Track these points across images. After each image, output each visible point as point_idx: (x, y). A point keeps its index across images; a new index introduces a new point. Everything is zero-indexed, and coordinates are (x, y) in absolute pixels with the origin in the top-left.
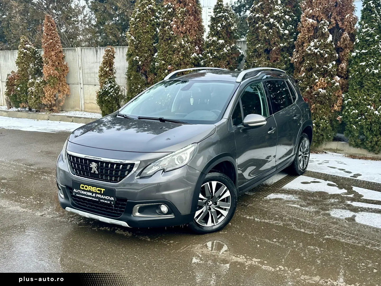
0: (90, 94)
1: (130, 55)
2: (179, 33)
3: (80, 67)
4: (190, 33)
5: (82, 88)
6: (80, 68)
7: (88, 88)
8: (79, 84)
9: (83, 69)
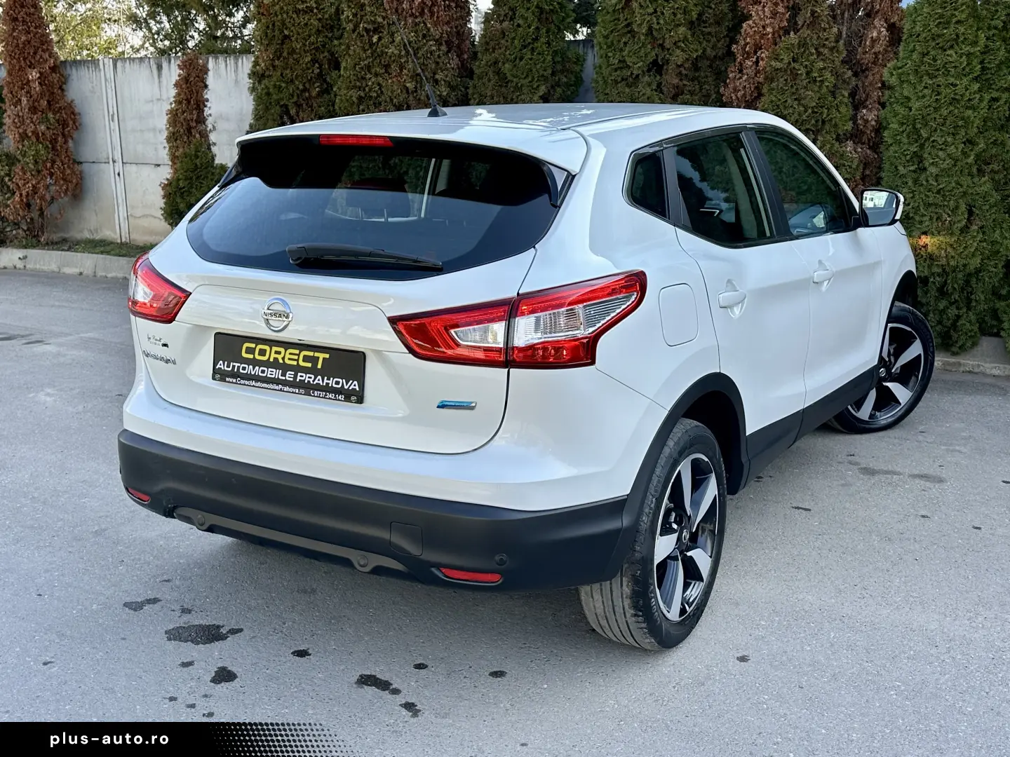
0: (144, 191)
1: (257, 76)
3: (111, 113)
4: (432, 14)
5: (119, 174)
6: (113, 116)
7: (137, 173)
8: (111, 162)
9: (120, 119)
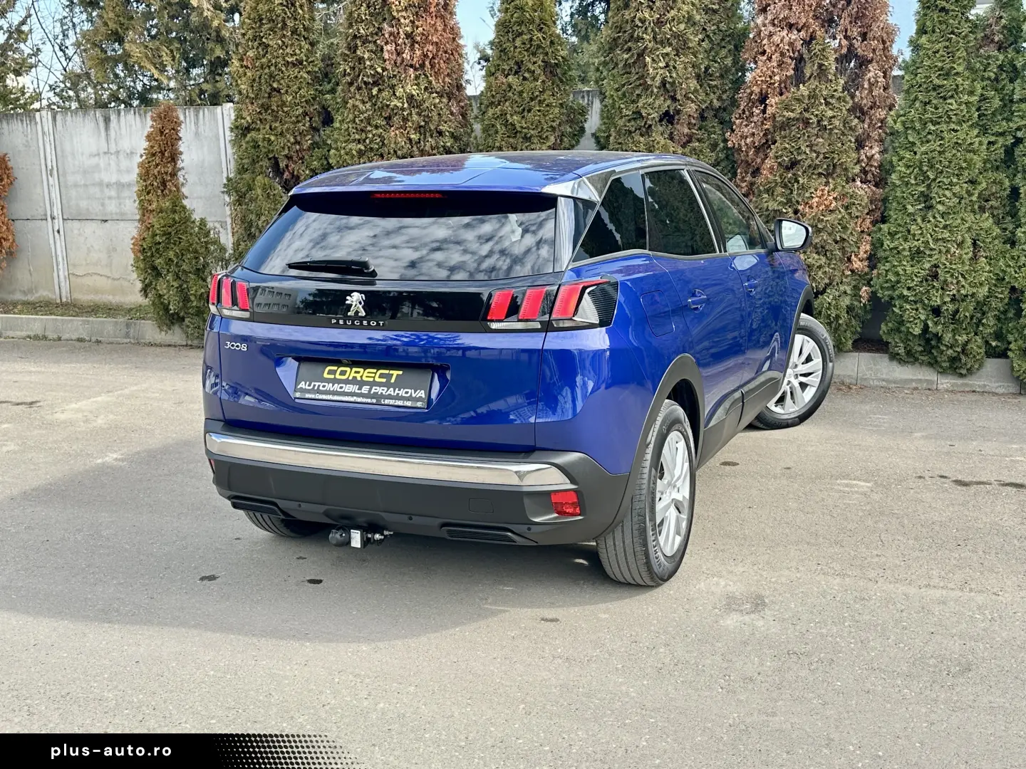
0: (88, 248)
1: (242, 131)
2: (403, 67)
3: (49, 168)
4: (432, 66)
5: (59, 231)
6: (51, 170)
7: (79, 230)
8: (49, 218)
9: (61, 173)
